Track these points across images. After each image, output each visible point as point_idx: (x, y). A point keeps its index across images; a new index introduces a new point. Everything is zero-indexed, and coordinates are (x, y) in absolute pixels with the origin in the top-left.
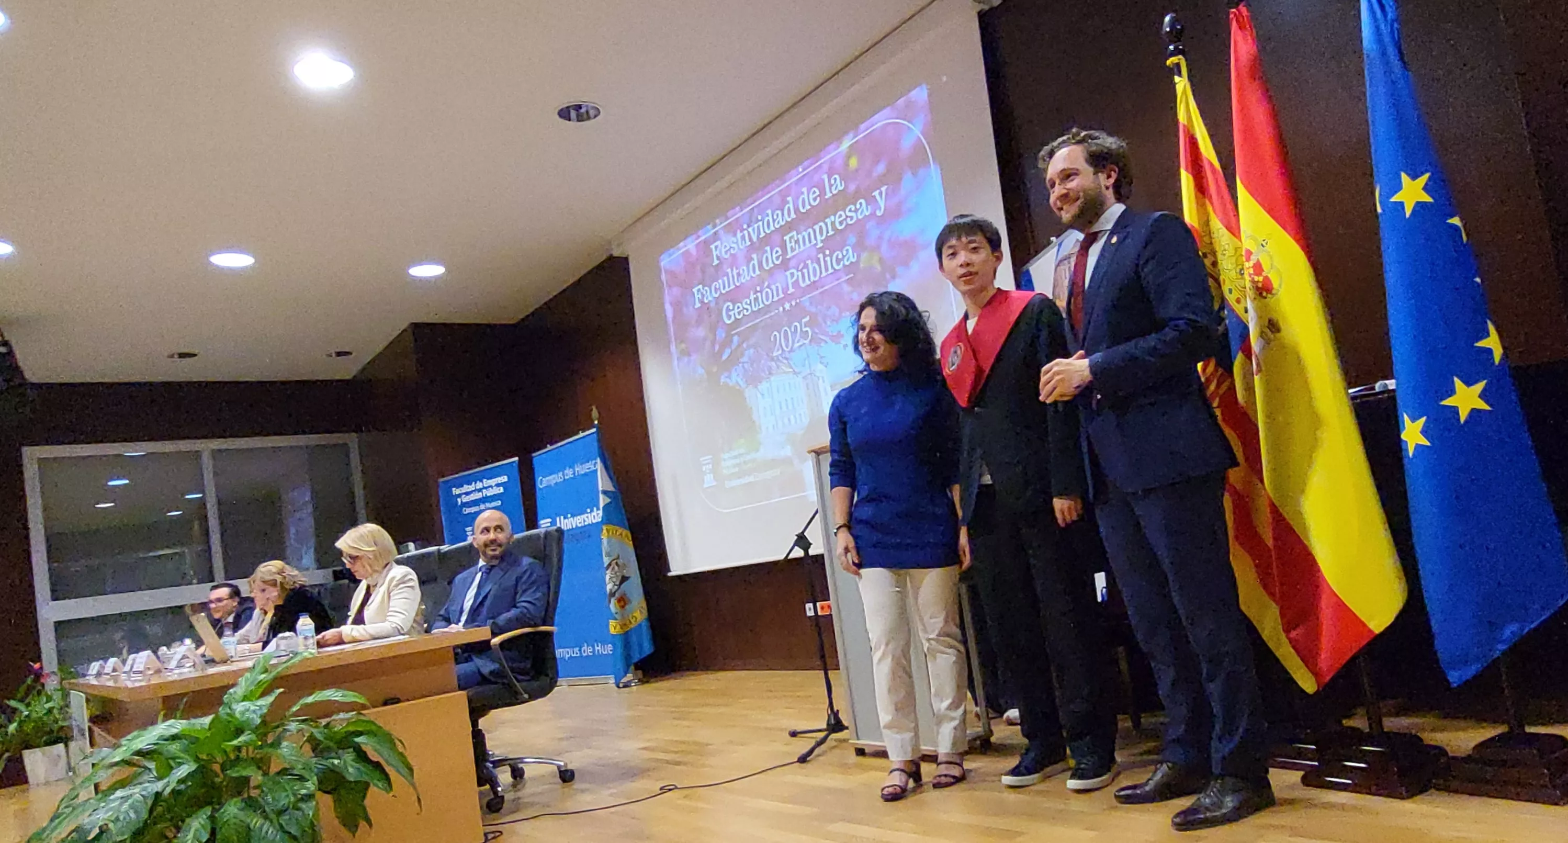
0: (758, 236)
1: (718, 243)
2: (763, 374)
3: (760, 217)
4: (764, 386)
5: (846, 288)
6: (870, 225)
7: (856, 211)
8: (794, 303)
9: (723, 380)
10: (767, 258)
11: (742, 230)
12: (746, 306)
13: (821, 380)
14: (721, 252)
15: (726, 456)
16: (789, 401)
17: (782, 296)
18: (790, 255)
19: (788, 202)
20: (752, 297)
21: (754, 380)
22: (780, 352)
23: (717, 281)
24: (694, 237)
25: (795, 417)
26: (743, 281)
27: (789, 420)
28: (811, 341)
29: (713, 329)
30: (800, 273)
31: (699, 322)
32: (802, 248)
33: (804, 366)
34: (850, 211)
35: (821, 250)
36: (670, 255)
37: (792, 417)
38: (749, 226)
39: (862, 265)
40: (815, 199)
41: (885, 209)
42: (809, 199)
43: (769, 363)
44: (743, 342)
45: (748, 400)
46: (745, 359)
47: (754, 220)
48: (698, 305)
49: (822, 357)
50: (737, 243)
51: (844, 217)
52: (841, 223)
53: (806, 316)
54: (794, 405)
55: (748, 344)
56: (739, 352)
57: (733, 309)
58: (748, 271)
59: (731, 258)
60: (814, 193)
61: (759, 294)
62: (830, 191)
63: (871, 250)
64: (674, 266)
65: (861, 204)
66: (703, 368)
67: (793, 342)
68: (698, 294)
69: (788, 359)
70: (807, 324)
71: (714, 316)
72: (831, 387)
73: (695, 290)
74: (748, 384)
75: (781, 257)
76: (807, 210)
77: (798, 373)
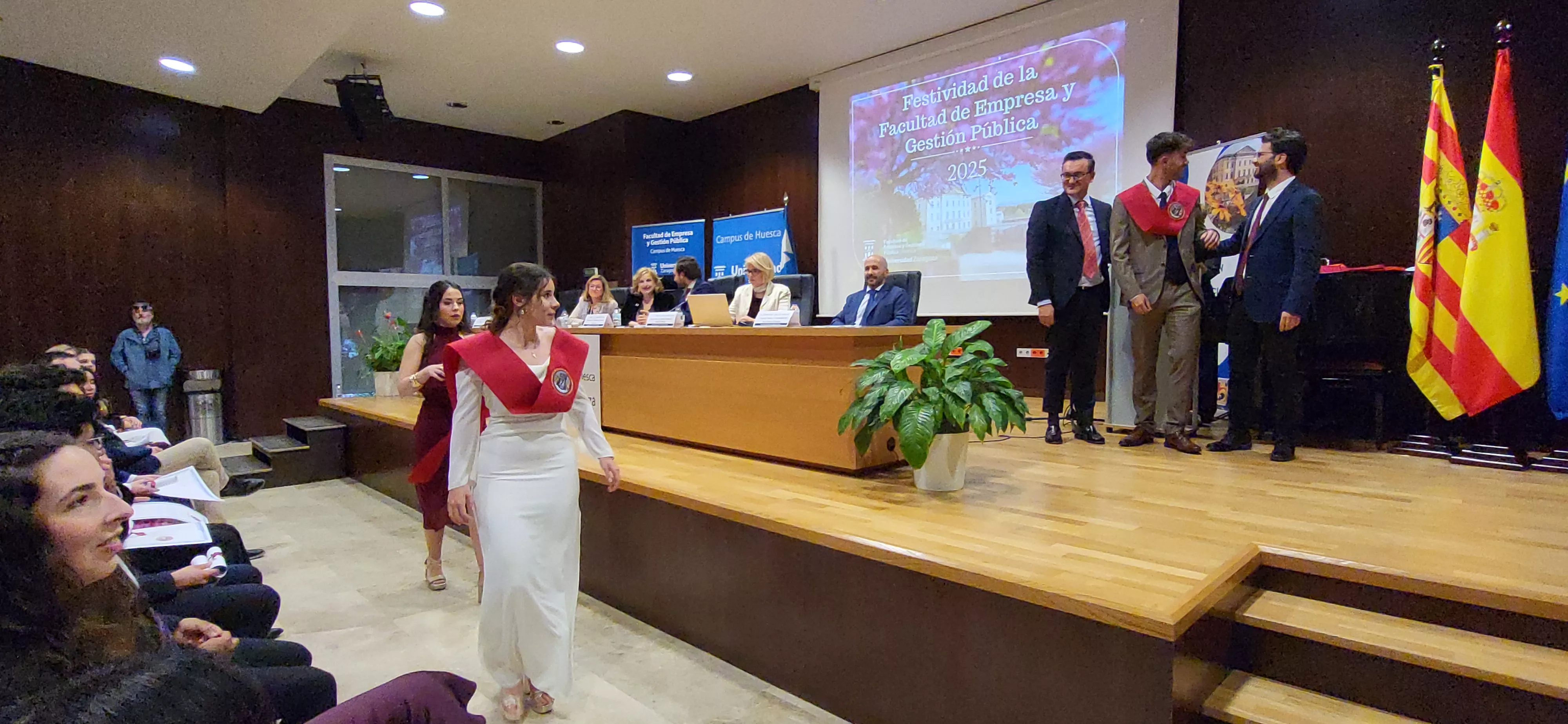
0: (950, 97)
1: (911, 96)
2: (936, 192)
3: (954, 84)
4: (935, 200)
5: (1024, 145)
6: (1054, 106)
7: (1045, 95)
8: (974, 148)
9: (896, 190)
10: (955, 115)
11: (936, 91)
12: (930, 144)
13: (988, 203)
14: (912, 101)
15: (888, 242)
16: (956, 214)
17: (964, 141)
18: (978, 115)
19: (984, 79)
20: (936, 138)
21: (927, 194)
22: (955, 179)
23: (904, 121)
24: (886, 88)
25: (959, 224)
26: (929, 126)
27: (953, 225)
28: (984, 177)
29: (894, 155)
30: (984, 129)
31: (880, 148)
32: (990, 111)
33: (975, 191)
34: (1040, 94)
35: (1006, 116)
36: (862, 97)
38: (943, 88)
39: (1042, 133)
40: (1009, 81)
41: (1070, 99)
42: (1003, 79)
43: (944, 186)
44: (921, 167)
45: (917, 207)
46: (919, 179)
47: (948, 85)
48: (882, 136)
49: (992, 187)
50: (930, 99)
51: (1033, 97)
52: (1029, 101)
53: (984, 159)
54: (959, 216)
55: (925, 170)
56: (915, 174)
57: (917, 143)
58: (936, 118)
59: (921, 108)
60: (1009, 76)
61: (943, 137)
62: (1024, 78)
63: (1052, 123)
64: (863, 105)
65: (1050, 91)
66: (879, 180)
67: (968, 175)
68: (884, 128)
69: (961, 185)
70: (983, 164)
71: (896, 146)
72: (997, 208)
73: (882, 125)
74: (920, 197)
75: (969, 116)
76: (1000, 87)
77: (968, 196)
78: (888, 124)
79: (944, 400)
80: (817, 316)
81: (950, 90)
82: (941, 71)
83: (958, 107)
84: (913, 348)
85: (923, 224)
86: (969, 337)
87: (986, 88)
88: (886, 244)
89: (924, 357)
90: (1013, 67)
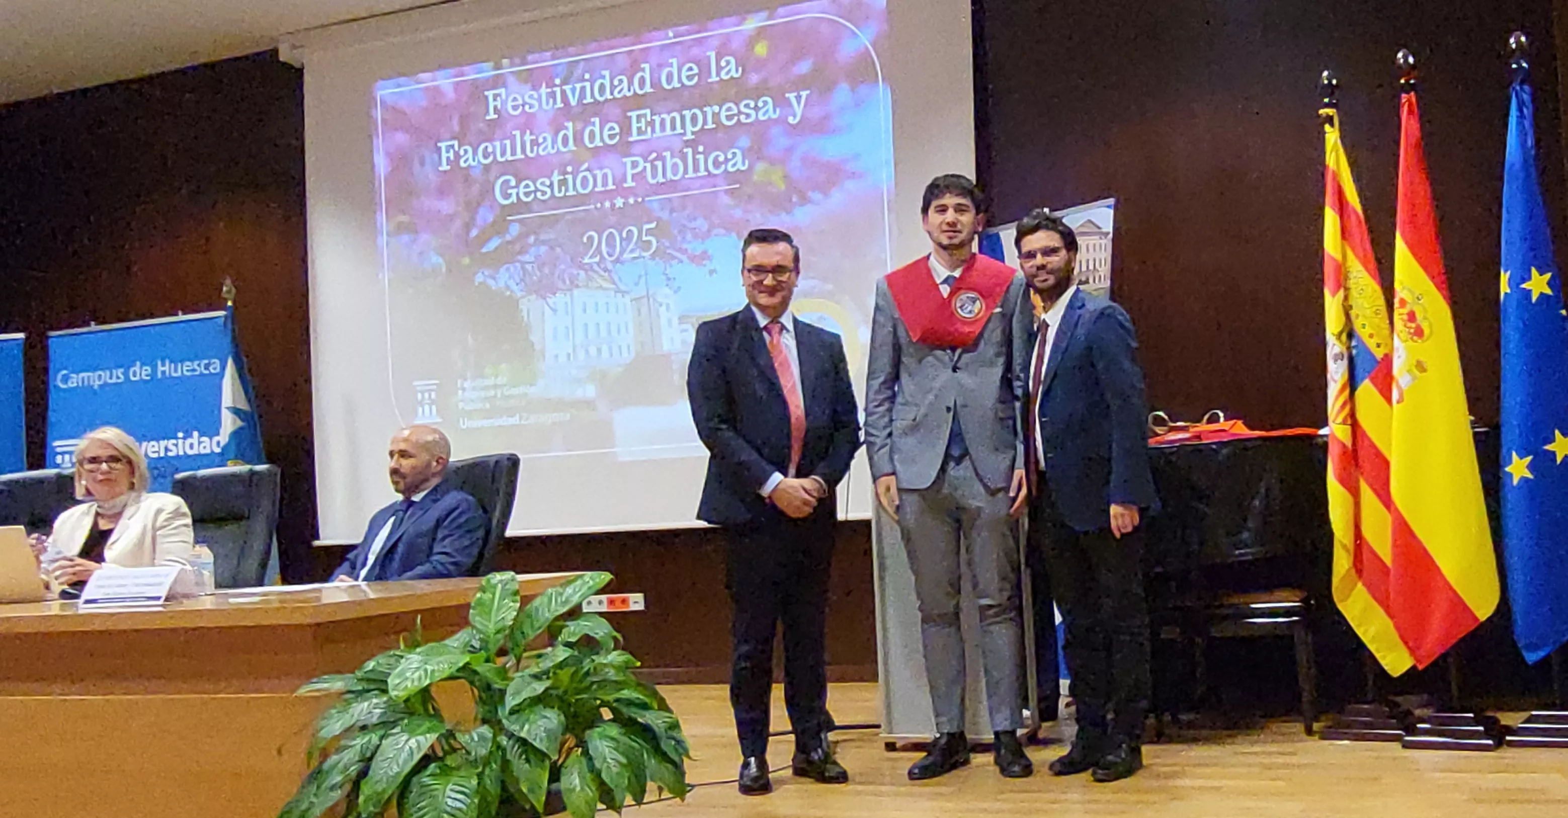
0: (580, 100)
1: (502, 91)
2: (560, 284)
3: (587, 76)
4: (559, 299)
5: (726, 200)
6: (775, 131)
7: (756, 108)
8: (631, 201)
9: (479, 278)
10: (592, 134)
11: (551, 85)
12: (543, 188)
13: (664, 308)
14: (504, 103)
15: (468, 384)
16: (603, 327)
17: (611, 187)
18: (634, 137)
19: (643, 70)
20: (556, 178)
21: (543, 287)
22: (597, 259)
23: (490, 140)
24: (451, 71)
25: (610, 349)
26: (542, 153)
27: (599, 351)
28: (653, 257)
29: (471, 206)
30: (648, 165)
31: (442, 192)
32: (658, 133)
33: (637, 284)
34: (747, 106)
35: (688, 144)
36: (399, 86)
37: (605, 348)
38: (565, 82)
39: (755, 178)
40: (690, 78)
41: (802, 116)
42: (678, 74)
43: (575, 272)
44: (527, 235)
45: (525, 314)
46: (527, 258)
47: (575, 76)
48: (445, 167)
49: (669, 279)
50: (539, 100)
51: (736, 111)
52: (729, 118)
53: (651, 222)
54: (609, 332)
55: (536, 240)
56: (517, 247)
57: (517, 186)
58: (554, 142)
59: (522, 120)
60: (691, 69)
61: (570, 178)
62: (718, 74)
63: (772, 162)
64: (403, 104)
65: (765, 103)
66: (442, 255)
67: (622, 252)
68: (448, 152)
69: (609, 271)
70: (649, 232)
71: (476, 189)
72: (680, 318)
73: (443, 145)
74: (529, 293)
75: (618, 137)
76: (674, 88)
77: (624, 293)
78: (456, 143)
79: (504, 750)
80: (316, 543)
81: (578, 86)
82: (558, 48)
83: (597, 120)
84: (447, 642)
85: (537, 347)
86: (565, 609)
87: (648, 89)
88: (464, 389)
89: (467, 658)
90: (695, 51)
